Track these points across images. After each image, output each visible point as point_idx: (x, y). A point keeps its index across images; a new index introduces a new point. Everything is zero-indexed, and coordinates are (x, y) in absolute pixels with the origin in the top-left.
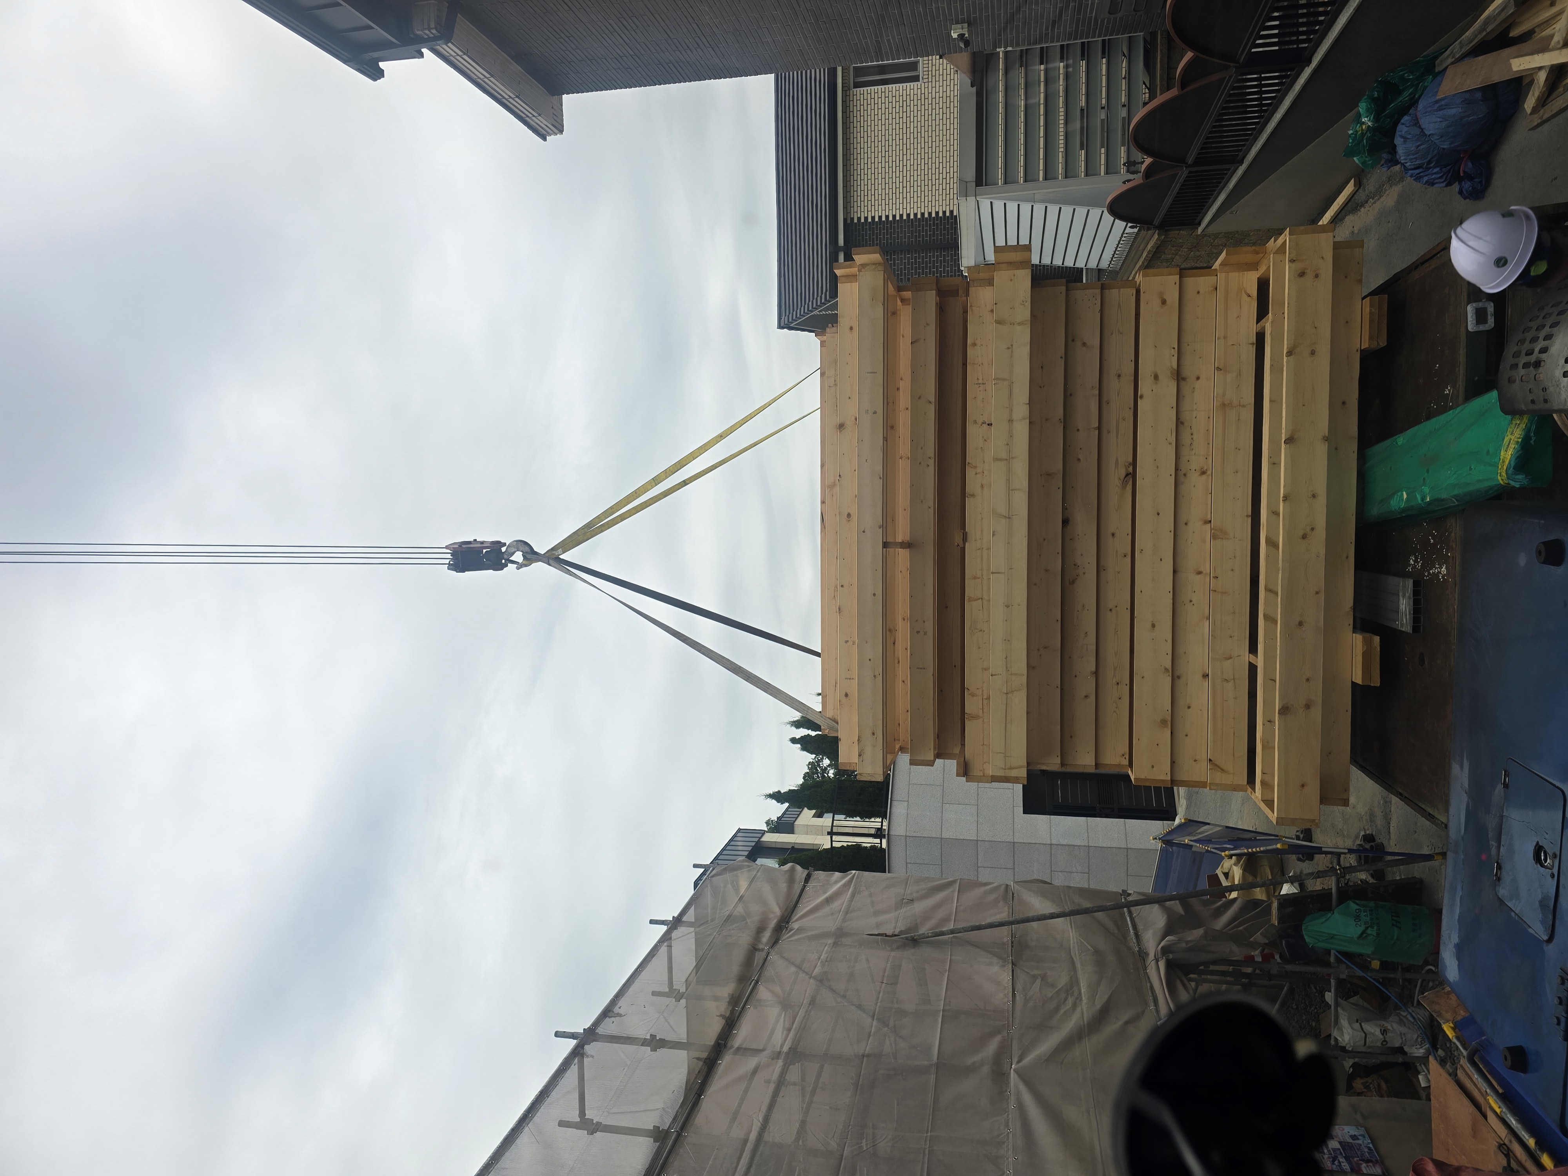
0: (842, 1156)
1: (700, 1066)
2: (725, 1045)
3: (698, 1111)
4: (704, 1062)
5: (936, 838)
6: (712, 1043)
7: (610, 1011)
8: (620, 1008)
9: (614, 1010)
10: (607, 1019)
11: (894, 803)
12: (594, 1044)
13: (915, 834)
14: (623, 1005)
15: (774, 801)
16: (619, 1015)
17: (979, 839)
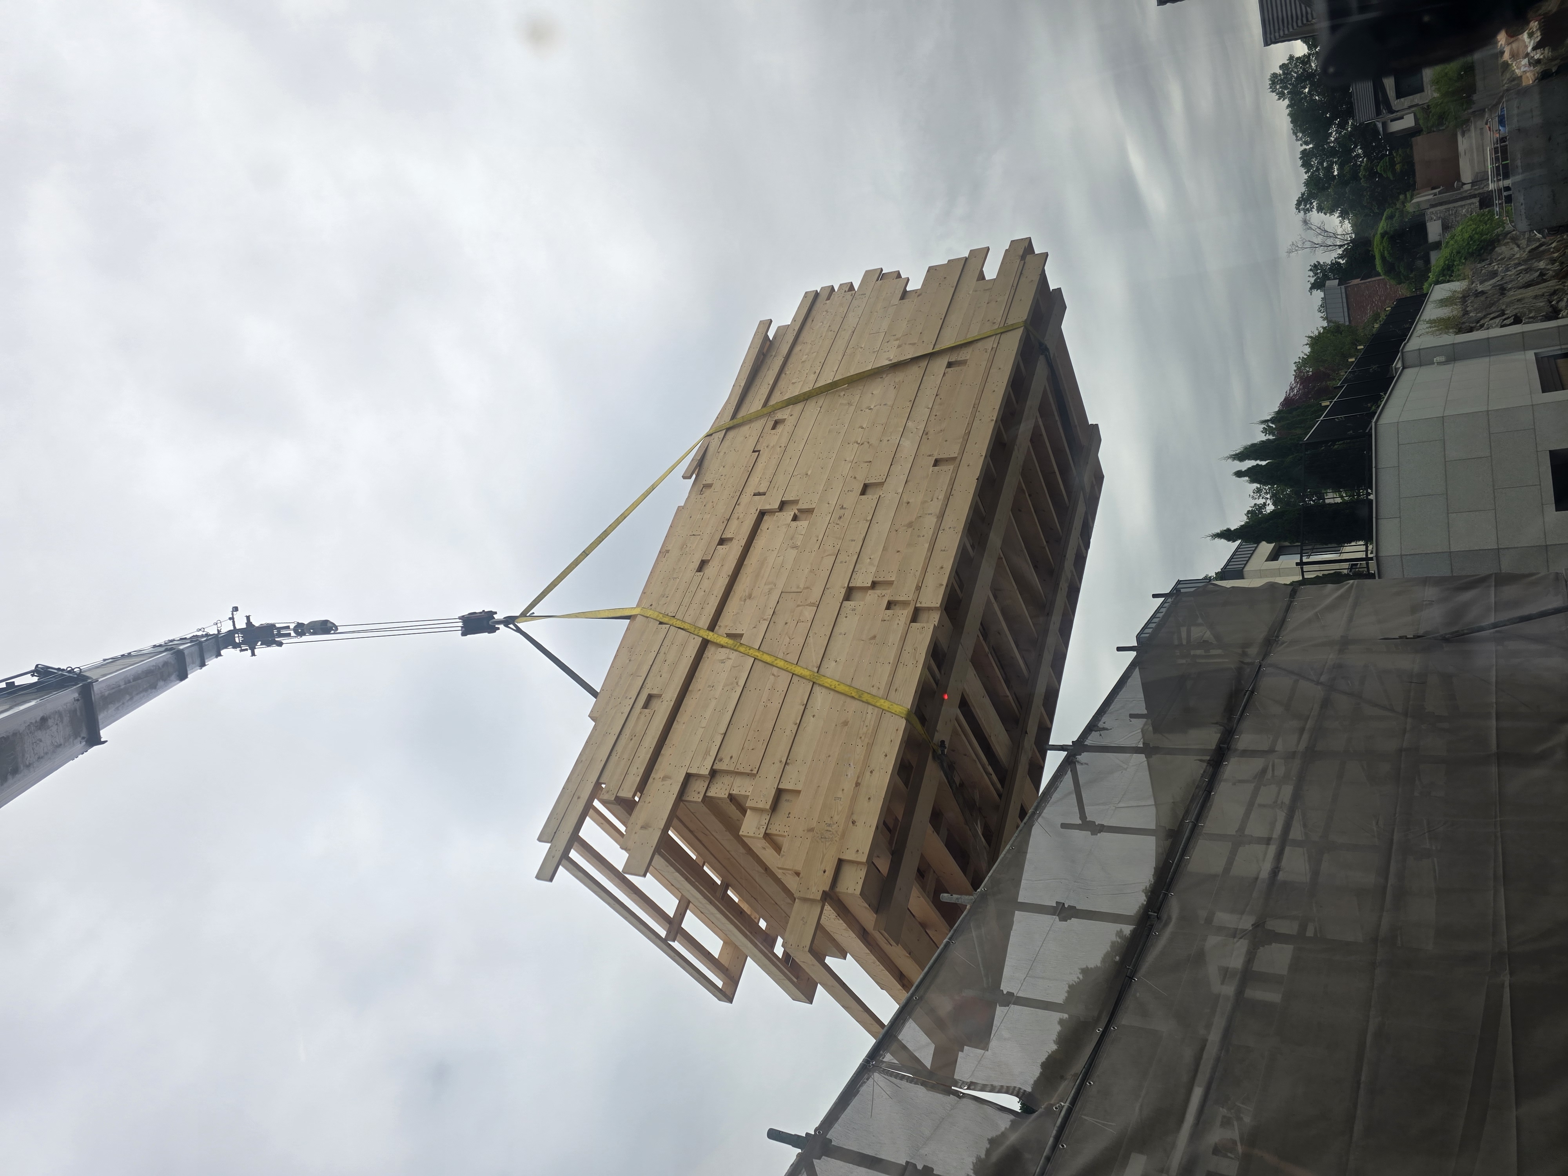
0: (1392, 840)
1: (1204, 767)
2: (1228, 749)
3: (1211, 805)
4: (1208, 763)
5: (1442, 552)
6: (1214, 747)
7: (1095, 726)
8: (1104, 723)
9: (1099, 725)
10: (1093, 732)
11: (1381, 522)
12: (1085, 754)
13: (1413, 552)
14: (1106, 721)
15: (1223, 541)
16: (1104, 729)
17: (1500, 547)
